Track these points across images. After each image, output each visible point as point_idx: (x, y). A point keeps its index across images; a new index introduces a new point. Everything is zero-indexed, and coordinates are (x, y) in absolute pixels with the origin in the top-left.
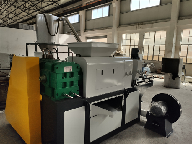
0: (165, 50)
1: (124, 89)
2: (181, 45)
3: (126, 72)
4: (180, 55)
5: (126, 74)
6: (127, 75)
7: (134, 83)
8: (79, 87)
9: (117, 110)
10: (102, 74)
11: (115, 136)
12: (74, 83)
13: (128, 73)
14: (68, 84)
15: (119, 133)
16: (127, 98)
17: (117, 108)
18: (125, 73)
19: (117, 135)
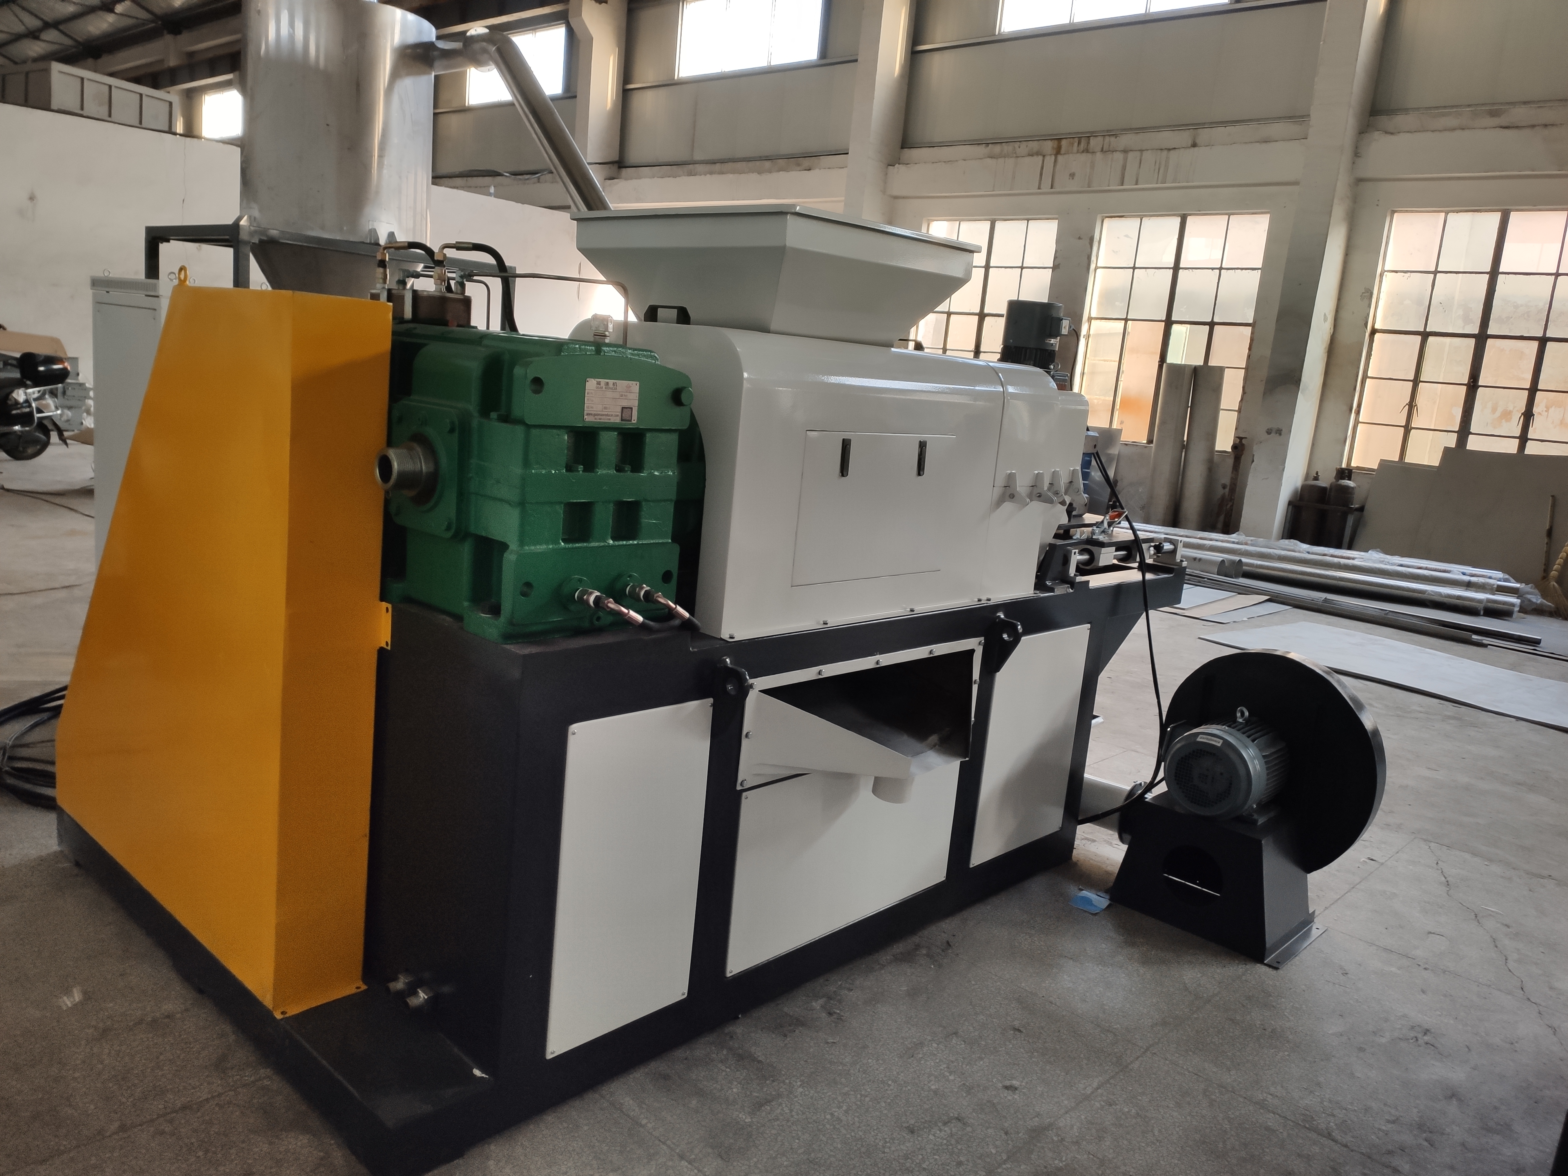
0: (1247, 369)
1: (984, 603)
2: (1374, 332)
3: (1011, 477)
4: (1358, 413)
5: (1008, 494)
6: (1012, 496)
7: (1056, 567)
8: (677, 548)
9: (933, 747)
10: (844, 470)
11: (899, 948)
12: (647, 520)
13: (1022, 486)
14: (604, 517)
15: (926, 932)
16: (999, 676)
17: (934, 738)
18: (1000, 482)
19: (916, 939)
